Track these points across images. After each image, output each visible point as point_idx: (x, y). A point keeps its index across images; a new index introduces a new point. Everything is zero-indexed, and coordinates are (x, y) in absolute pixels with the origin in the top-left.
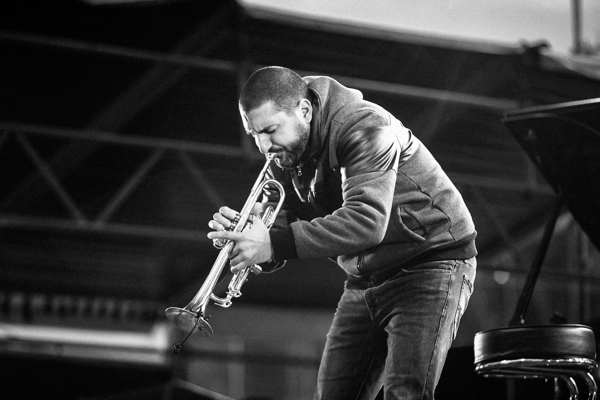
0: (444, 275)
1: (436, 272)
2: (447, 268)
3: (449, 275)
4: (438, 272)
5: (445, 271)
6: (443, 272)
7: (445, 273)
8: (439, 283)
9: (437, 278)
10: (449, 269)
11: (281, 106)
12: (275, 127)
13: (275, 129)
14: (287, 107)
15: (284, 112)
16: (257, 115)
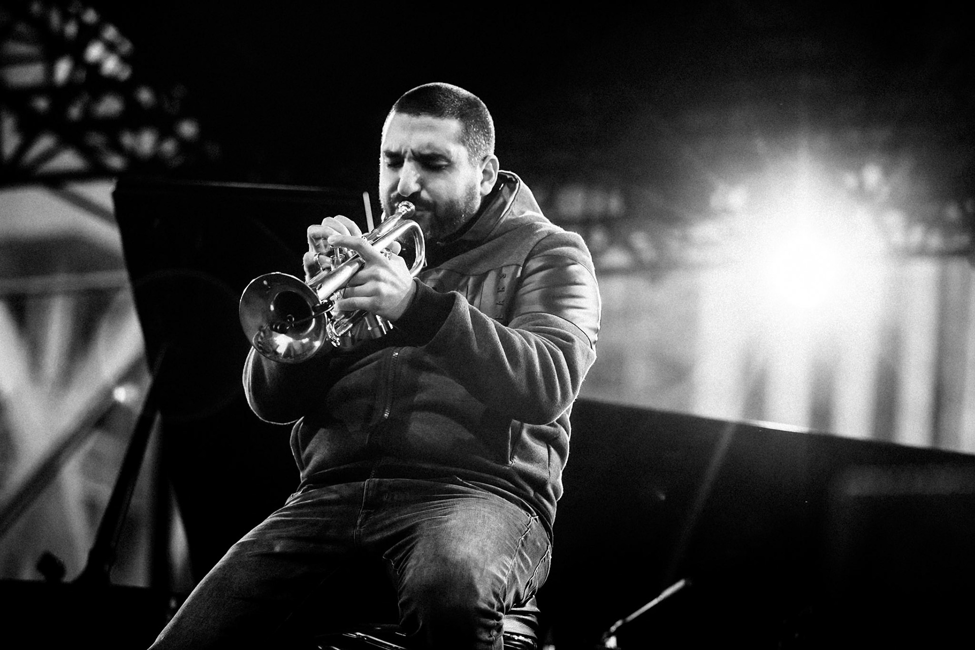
11: (468, 140)
12: (444, 163)
13: (443, 166)
14: (474, 147)
15: (468, 151)
16: (431, 128)
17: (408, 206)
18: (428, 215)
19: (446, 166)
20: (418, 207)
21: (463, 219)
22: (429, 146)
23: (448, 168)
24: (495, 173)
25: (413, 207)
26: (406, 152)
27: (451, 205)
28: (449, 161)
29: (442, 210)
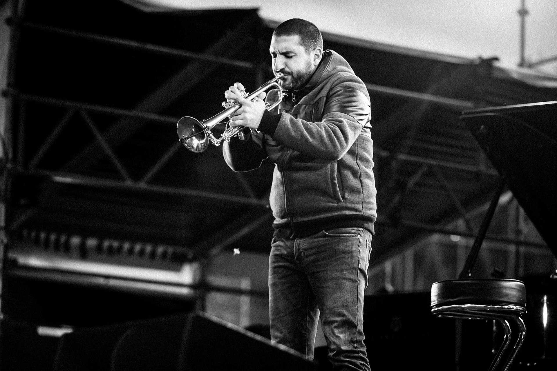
0: (355, 238)
1: (349, 237)
2: (357, 233)
3: (359, 239)
4: (350, 237)
5: (356, 235)
6: (355, 237)
7: (356, 237)
8: (352, 245)
9: (351, 241)
10: (359, 234)
11: (304, 43)
12: (293, 55)
13: (293, 56)
14: (307, 46)
15: (304, 47)
16: (285, 40)
17: (280, 74)
18: (290, 77)
19: (294, 55)
20: (285, 75)
21: (306, 77)
22: (285, 48)
23: (295, 56)
24: (321, 54)
25: (282, 75)
26: (276, 51)
27: (299, 72)
28: (295, 54)
29: (295, 75)
